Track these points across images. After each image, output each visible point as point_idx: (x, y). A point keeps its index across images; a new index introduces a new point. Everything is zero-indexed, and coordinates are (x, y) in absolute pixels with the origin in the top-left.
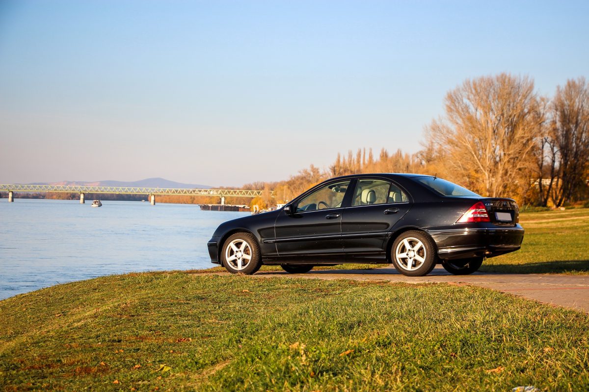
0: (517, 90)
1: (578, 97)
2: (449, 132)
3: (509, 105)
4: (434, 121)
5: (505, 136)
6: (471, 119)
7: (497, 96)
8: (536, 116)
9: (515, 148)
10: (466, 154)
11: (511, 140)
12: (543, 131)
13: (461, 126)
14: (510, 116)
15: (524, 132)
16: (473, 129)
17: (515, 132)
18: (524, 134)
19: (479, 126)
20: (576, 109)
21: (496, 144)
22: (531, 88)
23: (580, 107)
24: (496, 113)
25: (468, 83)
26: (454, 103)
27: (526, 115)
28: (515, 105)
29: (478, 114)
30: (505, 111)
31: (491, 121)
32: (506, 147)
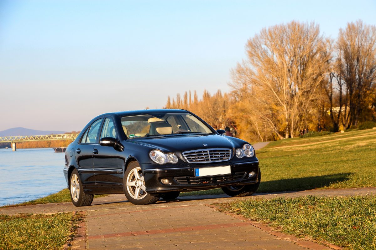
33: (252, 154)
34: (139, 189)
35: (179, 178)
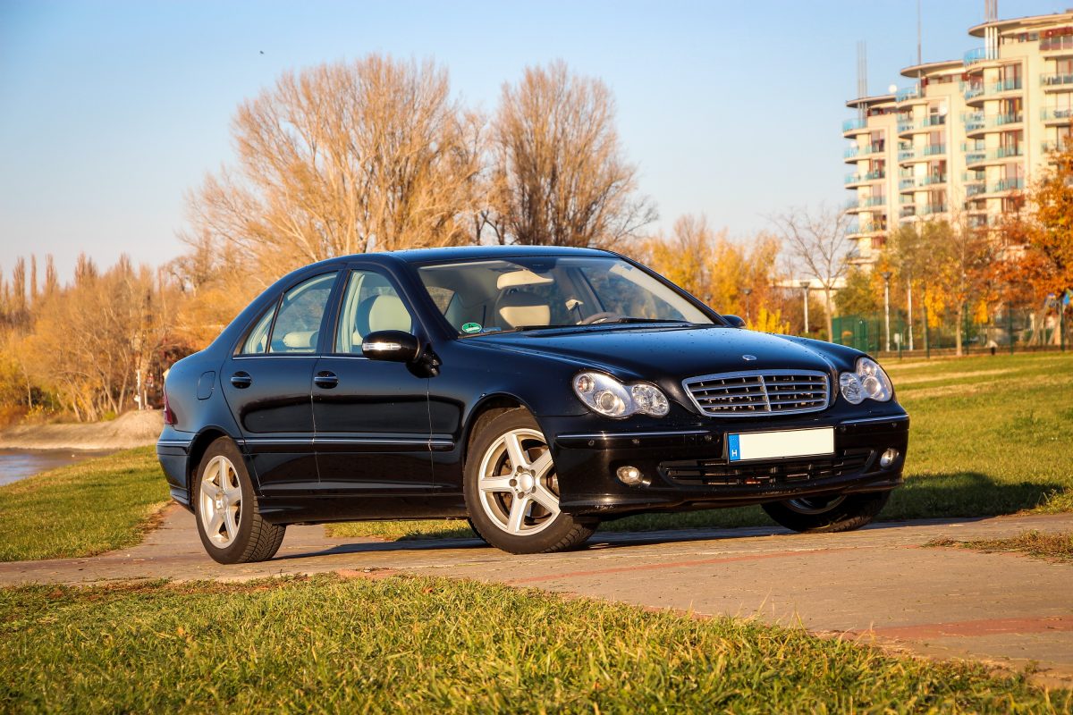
0: (410, 97)
1: (554, 111)
2: (249, 205)
3: (393, 134)
4: (211, 181)
5: (387, 211)
6: (301, 172)
7: (361, 115)
8: (458, 159)
9: (412, 240)
10: (295, 258)
11: (403, 220)
12: (478, 194)
13: (279, 190)
14: (397, 162)
15: (432, 199)
16: (309, 196)
17: (412, 199)
18: (433, 205)
19: (323, 189)
20: (549, 139)
21: (368, 231)
22: (442, 90)
23: (559, 136)
24: (361, 154)
25: (288, 82)
26: (258, 133)
27: (434, 157)
28: (406, 133)
29: (319, 157)
30: (383, 150)
31: (352, 176)
32: (391, 238)
33: (883, 390)
34: (525, 500)
35: (674, 463)
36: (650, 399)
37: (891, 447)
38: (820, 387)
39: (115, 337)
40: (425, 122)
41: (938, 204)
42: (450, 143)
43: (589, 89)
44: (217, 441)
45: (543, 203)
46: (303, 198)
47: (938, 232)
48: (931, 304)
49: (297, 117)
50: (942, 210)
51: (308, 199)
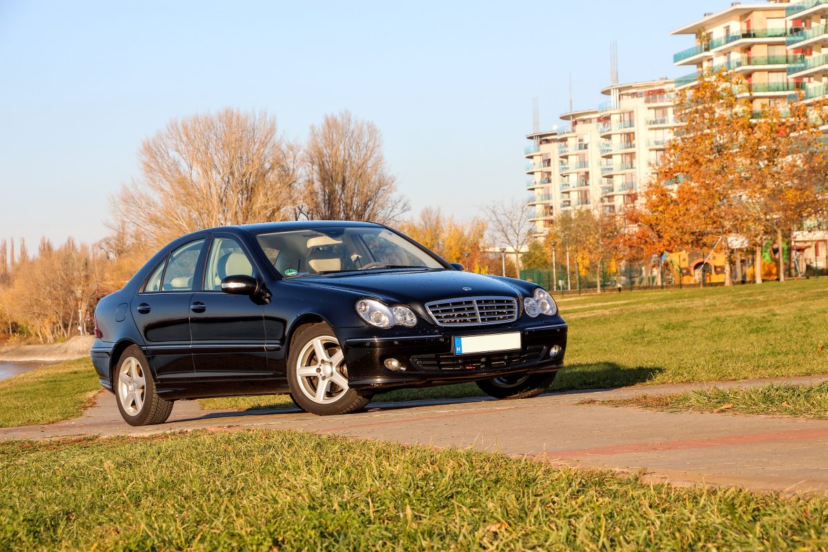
0: (252, 134)
1: (343, 142)
2: (150, 204)
3: (241, 158)
4: (125, 188)
5: (238, 207)
6: (183, 182)
7: (221, 146)
8: (283, 173)
11: (248, 212)
12: (296, 195)
13: (169, 194)
14: (244, 175)
15: (267, 199)
16: (188, 197)
17: (253, 199)
18: (268, 202)
19: (197, 193)
20: (340, 160)
21: (226, 219)
22: (272, 130)
23: (347, 158)
24: (221, 171)
25: (173, 126)
26: (155, 158)
27: (268, 172)
28: (249, 157)
29: (194, 173)
30: (235, 168)
31: (215, 185)
33: (551, 309)
34: (326, 381)
35: (420, 356)
36: (404, 316)
37: (557, 344)
38: (512, 307)
39: (65, 289)
40: (262, 150)
41: (585, 199)
42: (277, 163)
43: (365, 128)
44: (128, 348)
45: (337, 200)
46: (184, 199)
47: (585, 216)
48: (581, 262)
49: (180, 148)
50: (587, 202)
51: (187, 199)
